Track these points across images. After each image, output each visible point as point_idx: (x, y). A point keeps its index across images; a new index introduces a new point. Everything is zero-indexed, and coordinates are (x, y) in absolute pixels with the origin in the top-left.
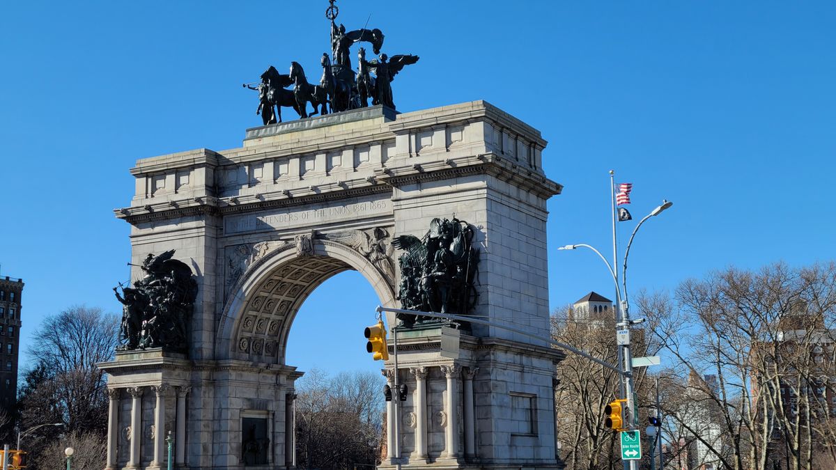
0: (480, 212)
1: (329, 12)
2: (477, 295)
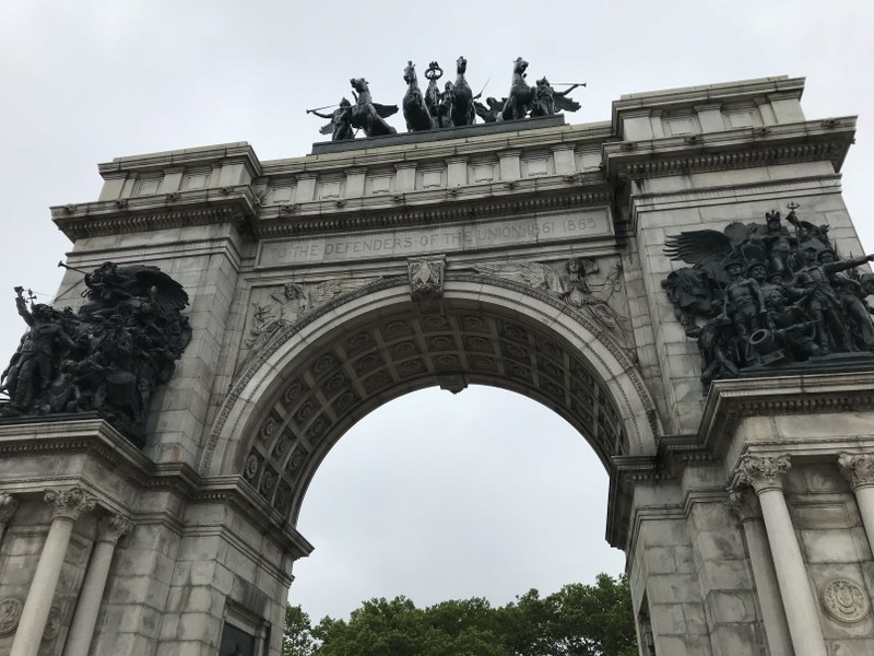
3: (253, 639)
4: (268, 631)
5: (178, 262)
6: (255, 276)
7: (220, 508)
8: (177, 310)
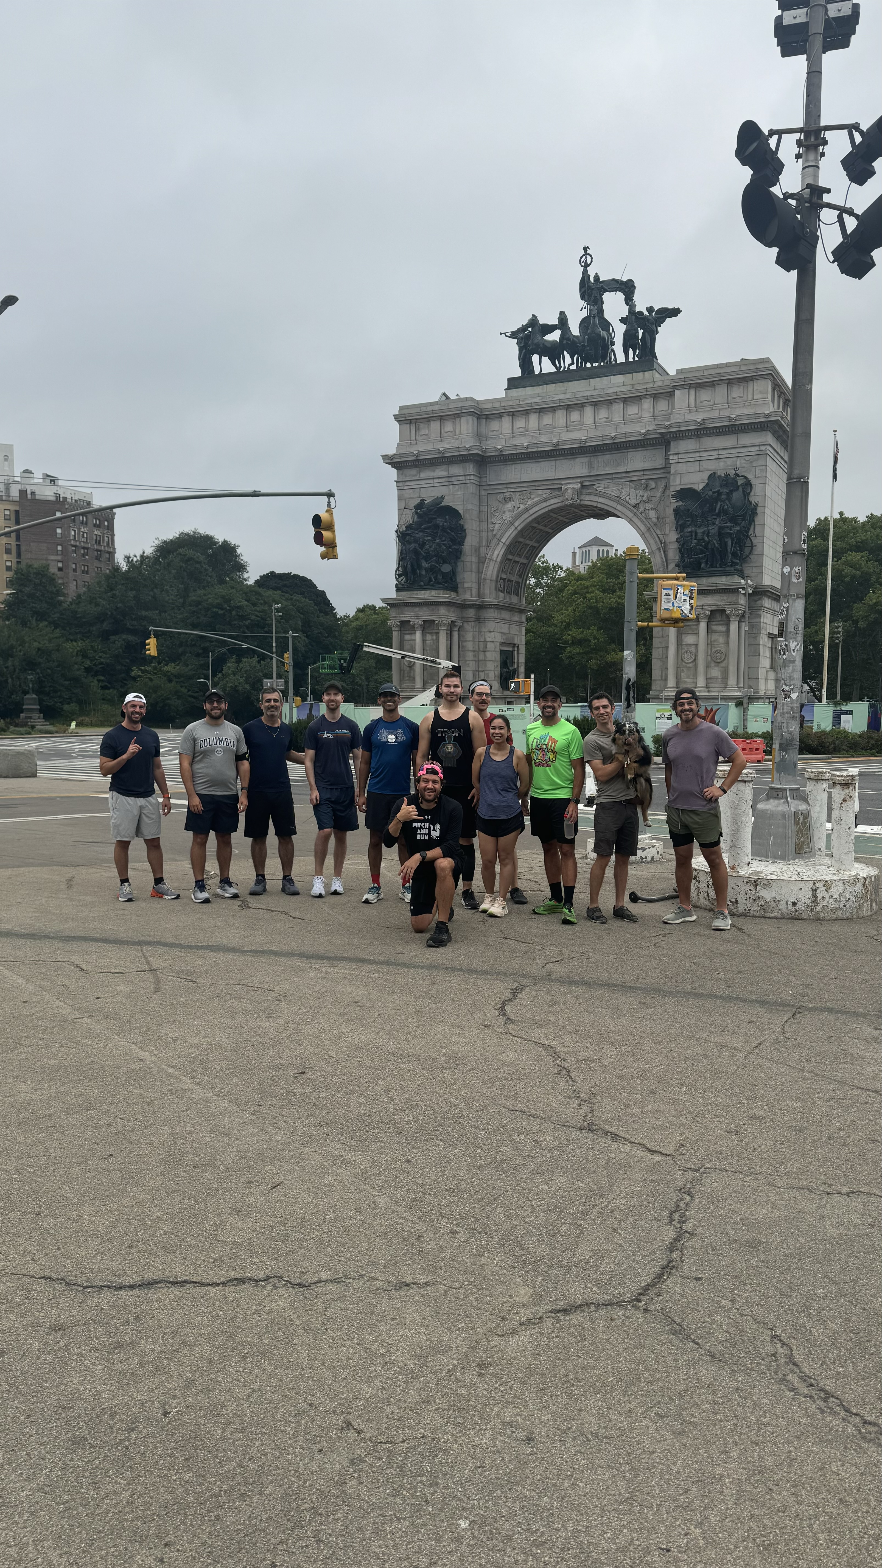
0: (761, 468)
1: (582, 260)
2: (752, 546)
3: (512, 652)
4: (518, 647)
5: (451, 487)
6: (488, 487)
7: (492, 610)
8: (457, 521)
